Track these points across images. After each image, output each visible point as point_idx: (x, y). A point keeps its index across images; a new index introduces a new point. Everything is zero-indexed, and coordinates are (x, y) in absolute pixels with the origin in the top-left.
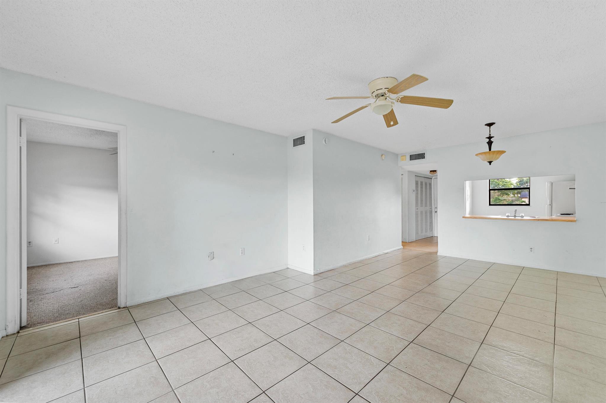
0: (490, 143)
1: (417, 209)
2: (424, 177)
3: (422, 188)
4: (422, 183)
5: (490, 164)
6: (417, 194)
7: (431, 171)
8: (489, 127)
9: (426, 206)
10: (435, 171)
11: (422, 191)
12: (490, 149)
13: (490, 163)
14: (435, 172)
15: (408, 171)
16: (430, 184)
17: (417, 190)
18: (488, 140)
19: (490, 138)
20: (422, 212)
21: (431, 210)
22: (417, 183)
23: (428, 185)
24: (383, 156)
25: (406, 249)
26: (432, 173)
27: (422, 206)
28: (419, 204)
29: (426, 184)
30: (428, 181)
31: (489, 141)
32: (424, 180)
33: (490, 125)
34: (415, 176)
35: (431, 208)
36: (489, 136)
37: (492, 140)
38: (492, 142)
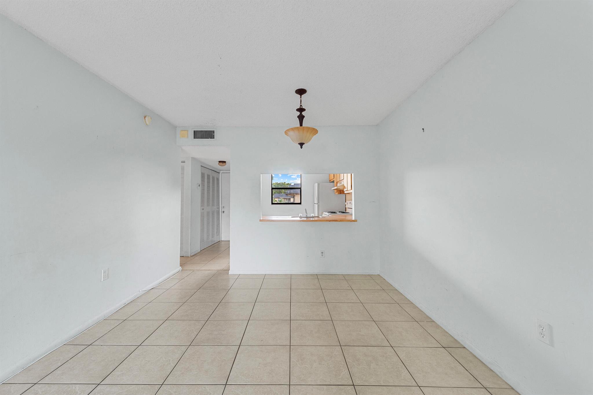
0: (301, 118)
1: (203, 209)
2: (211, 170)
3: (208, 182)
4: (208, 176)
5: (301, 148)
6: (203, 190)
7: (220, 162)
8: (300, 96)
9: (213, 205)
10: (225, 162)
11: (208, 187)
12: (301, 125)
13: (301, 144)
14: (224, 164)
15: (192, 158)
16: (218, 180)
17: (203, 185)
18: (299, 113)
19: (301, 110)
20: (208, 213)
21: (218, 209)
22: (203, 175)
23: (216, 179)
24: (146, 118)
25: (187, 270)
26: (221, 164)
27: (208, 205)
28: (206, 203)
29: (213, 178)
30: (215, 175)
31: (300, 115)
32: (210, 173)
33: (301, 92)
34: (201, 166)
35: (219, 208)
36: (300, 107)
37: (303, 113)
38: (304, 117)
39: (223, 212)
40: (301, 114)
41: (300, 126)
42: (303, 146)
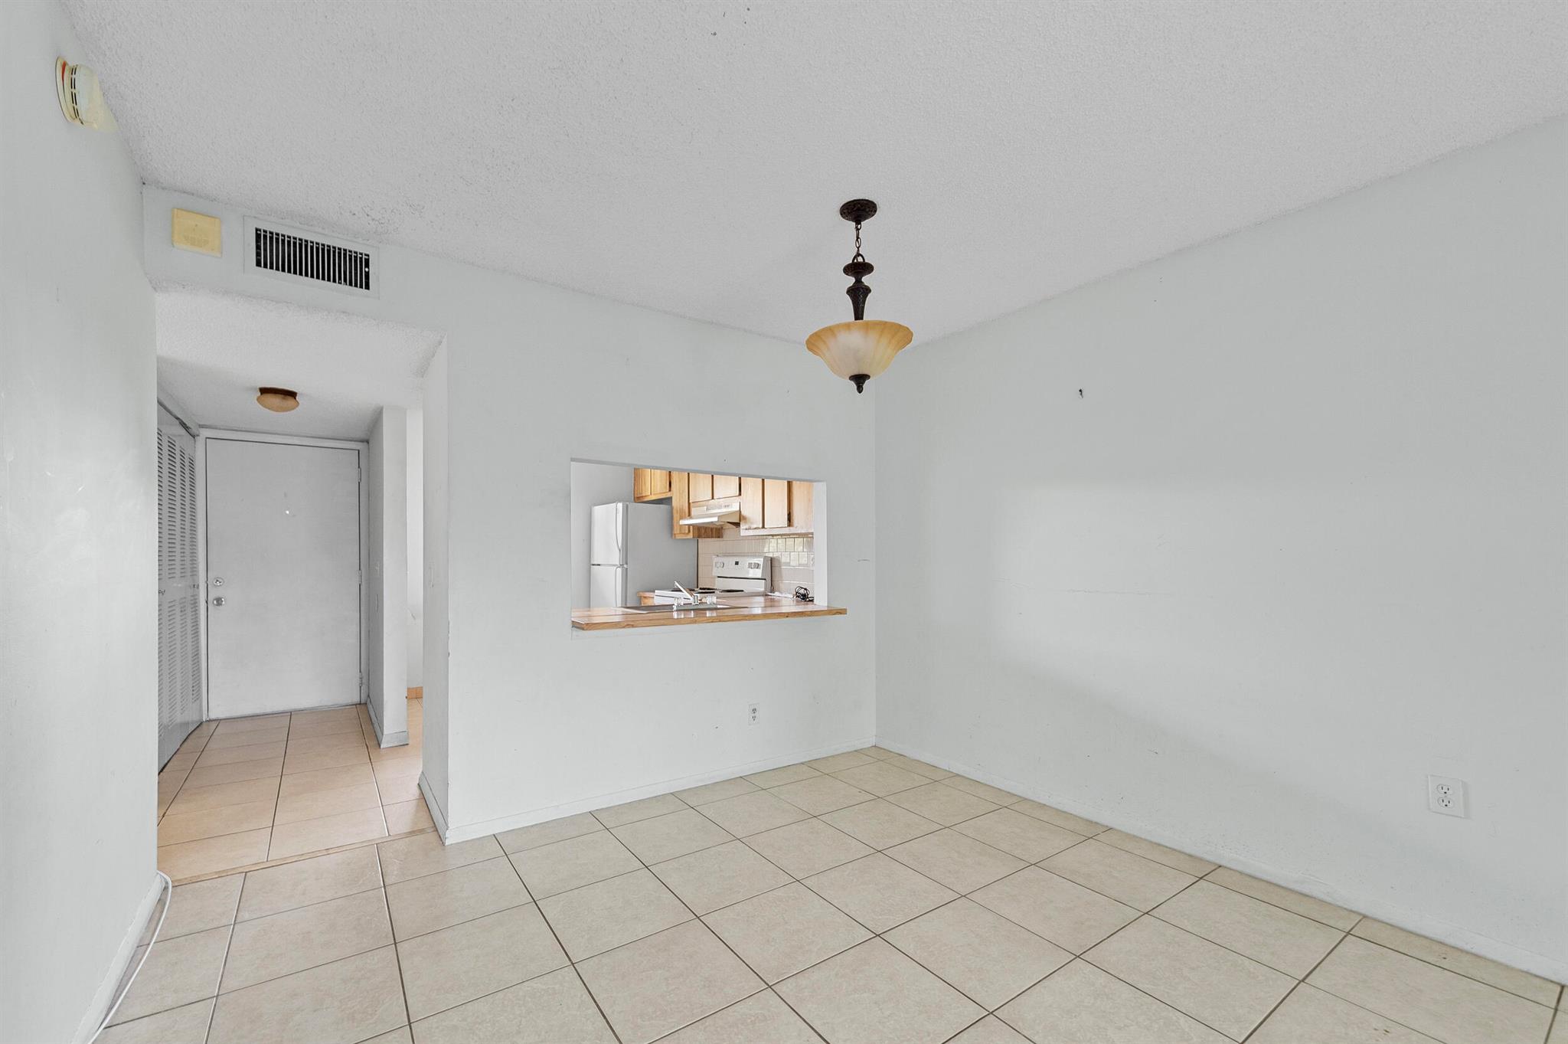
0: (858, 295)
2: (179, 419)
3: (172, 476)
4: (172, 450)
5: (860, 389)
7: (264, 391)
8: (855, 224)
10: (292, 394)
12: (859, 314)
13: (860, 380)
14: (290, 401)
16: (192, 465)
18: (851, 281)
19: (858, 269)
26: (275, 400)
29: (182, 459)
30: (186, 443)
31: (854, 284)
32: (177, 436)
33: (858, 211)
35: (197, 586)
36: (856, 260)
37: (866, 280)
38: (867, 290)
39: (219, 601)
40: (858, 281)
41: (857, 318)
42: (864, 386)
